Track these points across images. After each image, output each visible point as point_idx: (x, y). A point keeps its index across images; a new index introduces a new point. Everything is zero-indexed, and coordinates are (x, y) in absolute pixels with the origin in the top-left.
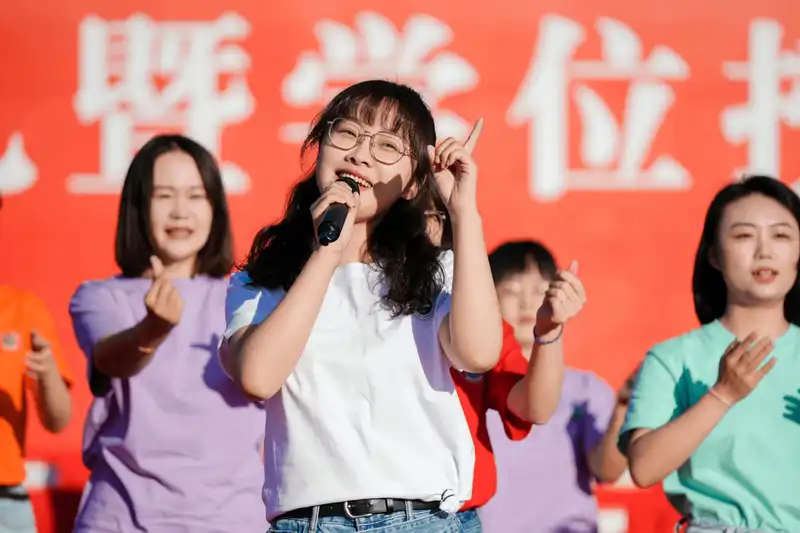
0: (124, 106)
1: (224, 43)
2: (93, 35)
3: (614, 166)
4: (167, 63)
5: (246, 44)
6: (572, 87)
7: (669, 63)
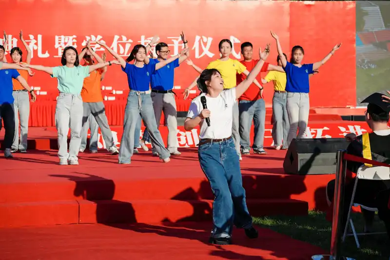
0: (61, 47)
1: (73, 38)
2: (57, 38)
3: (124, 54)
4: (66, 41)
5: (75, 39)
6: (118, 43)
7: (130, 41)
